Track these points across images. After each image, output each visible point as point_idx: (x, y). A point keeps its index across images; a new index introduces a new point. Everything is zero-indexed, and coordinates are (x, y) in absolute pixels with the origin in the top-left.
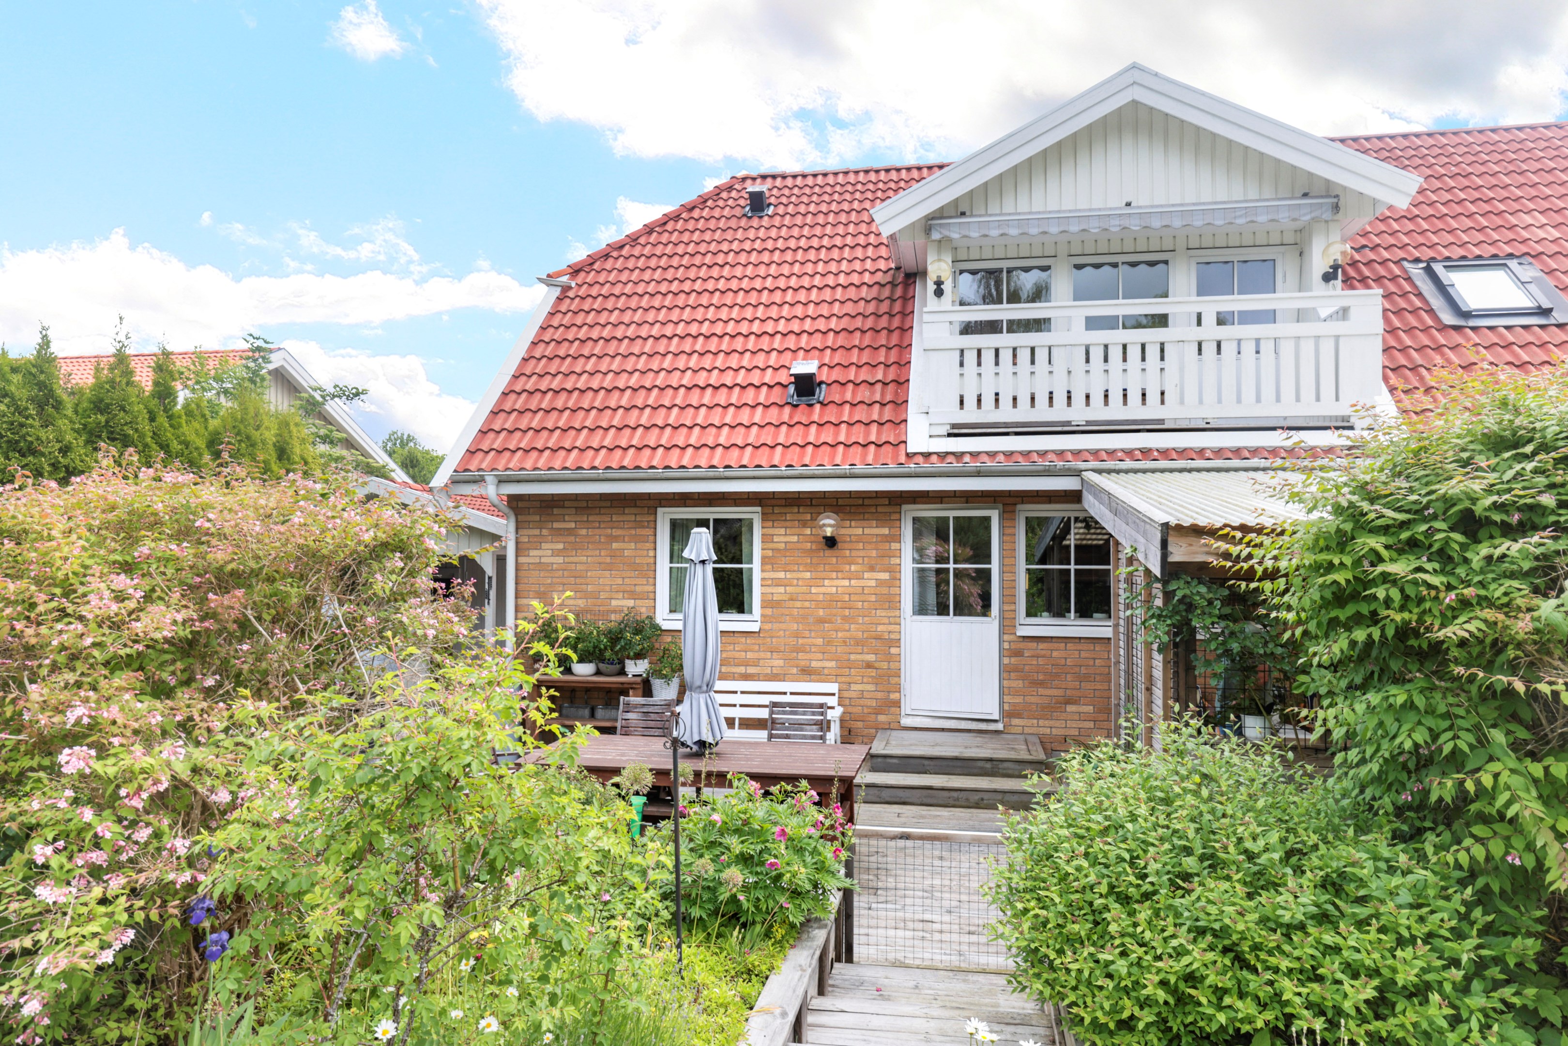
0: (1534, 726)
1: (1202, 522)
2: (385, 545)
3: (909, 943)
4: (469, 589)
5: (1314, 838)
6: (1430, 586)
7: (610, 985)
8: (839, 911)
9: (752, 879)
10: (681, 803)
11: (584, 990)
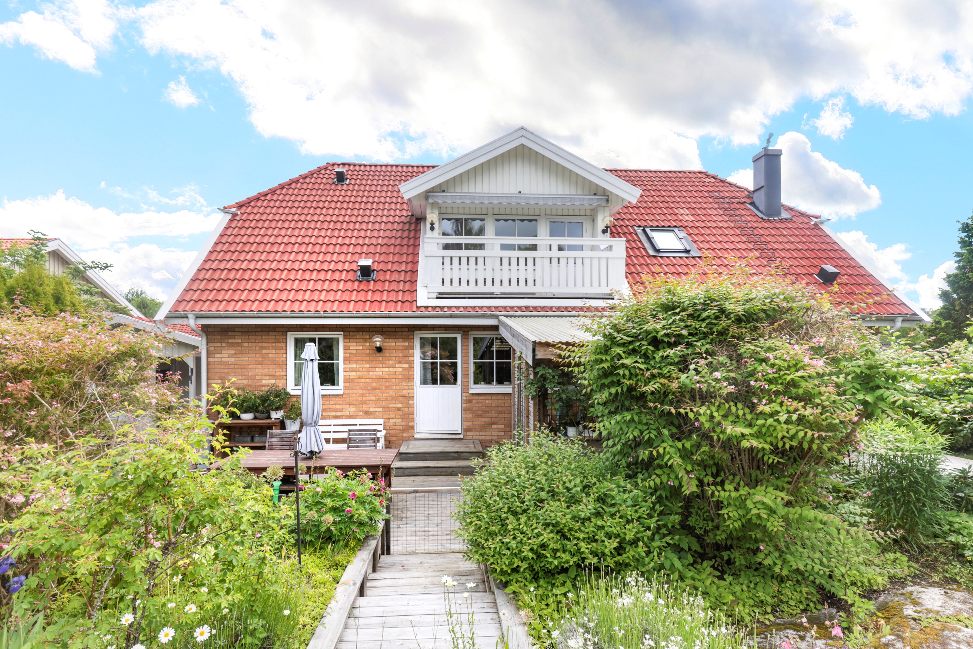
0: (679, 427)
1: (550, 341)
2: (124, 354)
3: (418, 542)
4: (177, 377)
5: (595, 479)
6: (640, 369)
7: (260, 580)
8: (383, 531)
9: (338, 519)
10: (301, 483)
11: (246, 585)
